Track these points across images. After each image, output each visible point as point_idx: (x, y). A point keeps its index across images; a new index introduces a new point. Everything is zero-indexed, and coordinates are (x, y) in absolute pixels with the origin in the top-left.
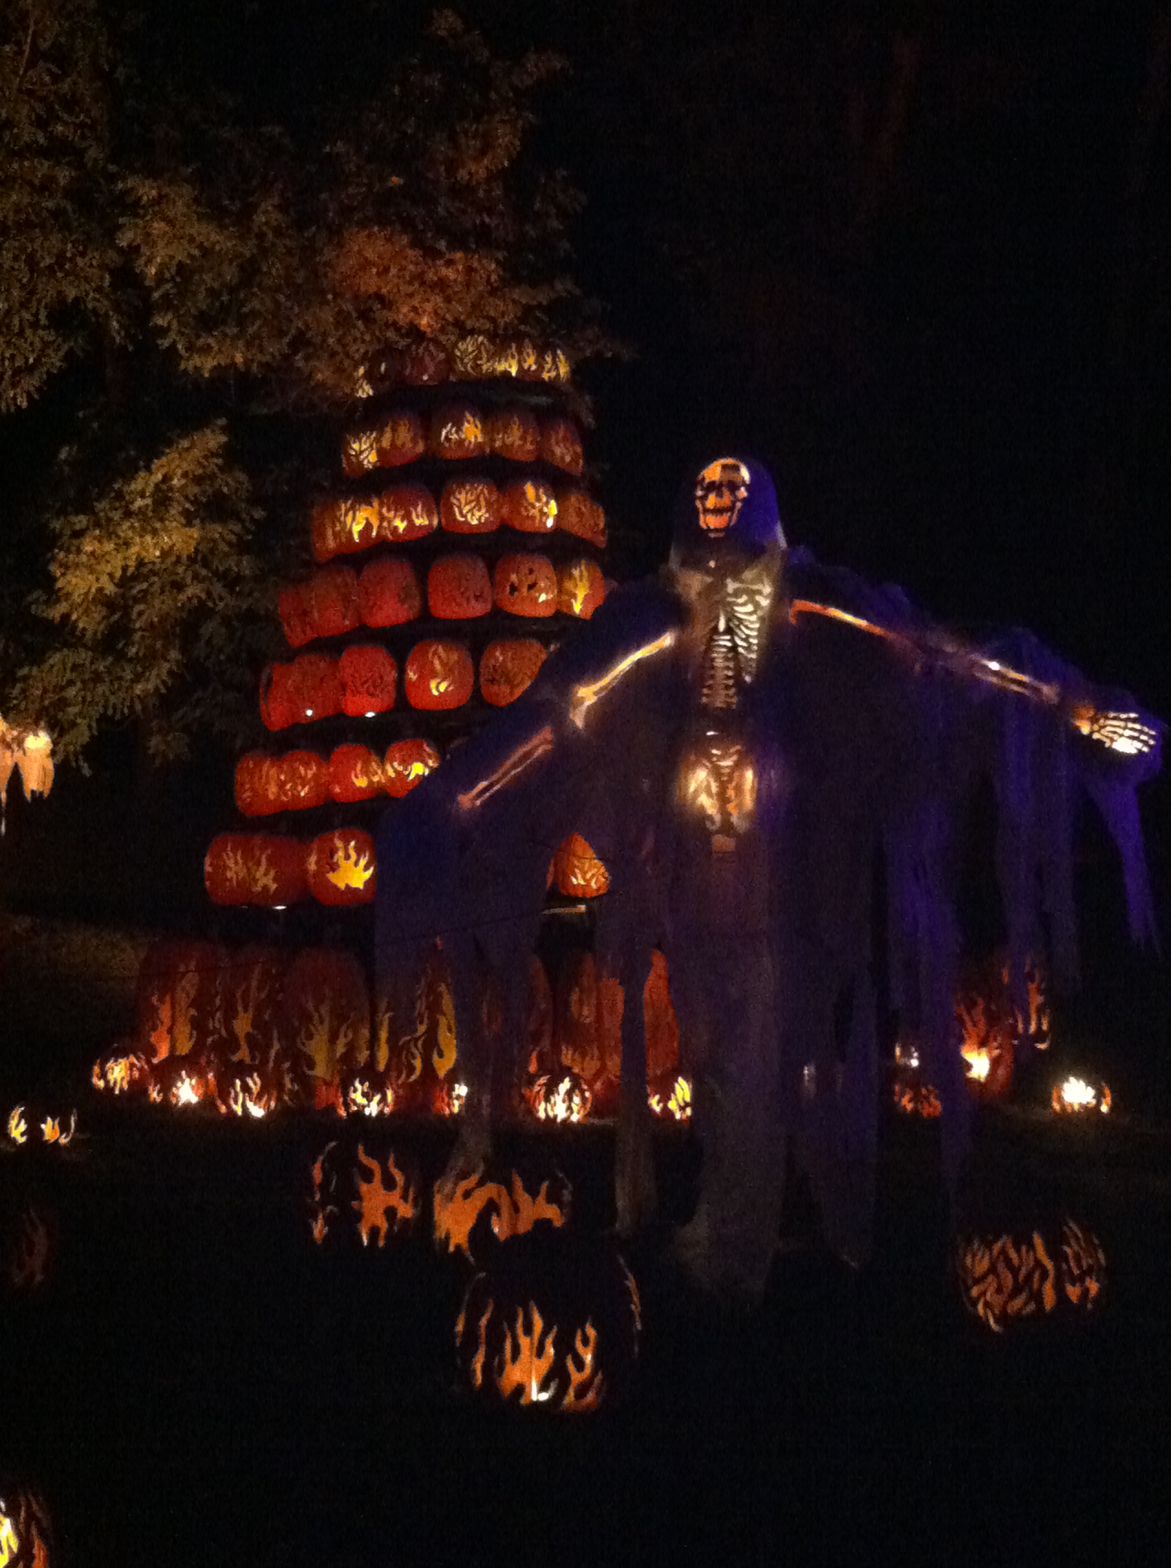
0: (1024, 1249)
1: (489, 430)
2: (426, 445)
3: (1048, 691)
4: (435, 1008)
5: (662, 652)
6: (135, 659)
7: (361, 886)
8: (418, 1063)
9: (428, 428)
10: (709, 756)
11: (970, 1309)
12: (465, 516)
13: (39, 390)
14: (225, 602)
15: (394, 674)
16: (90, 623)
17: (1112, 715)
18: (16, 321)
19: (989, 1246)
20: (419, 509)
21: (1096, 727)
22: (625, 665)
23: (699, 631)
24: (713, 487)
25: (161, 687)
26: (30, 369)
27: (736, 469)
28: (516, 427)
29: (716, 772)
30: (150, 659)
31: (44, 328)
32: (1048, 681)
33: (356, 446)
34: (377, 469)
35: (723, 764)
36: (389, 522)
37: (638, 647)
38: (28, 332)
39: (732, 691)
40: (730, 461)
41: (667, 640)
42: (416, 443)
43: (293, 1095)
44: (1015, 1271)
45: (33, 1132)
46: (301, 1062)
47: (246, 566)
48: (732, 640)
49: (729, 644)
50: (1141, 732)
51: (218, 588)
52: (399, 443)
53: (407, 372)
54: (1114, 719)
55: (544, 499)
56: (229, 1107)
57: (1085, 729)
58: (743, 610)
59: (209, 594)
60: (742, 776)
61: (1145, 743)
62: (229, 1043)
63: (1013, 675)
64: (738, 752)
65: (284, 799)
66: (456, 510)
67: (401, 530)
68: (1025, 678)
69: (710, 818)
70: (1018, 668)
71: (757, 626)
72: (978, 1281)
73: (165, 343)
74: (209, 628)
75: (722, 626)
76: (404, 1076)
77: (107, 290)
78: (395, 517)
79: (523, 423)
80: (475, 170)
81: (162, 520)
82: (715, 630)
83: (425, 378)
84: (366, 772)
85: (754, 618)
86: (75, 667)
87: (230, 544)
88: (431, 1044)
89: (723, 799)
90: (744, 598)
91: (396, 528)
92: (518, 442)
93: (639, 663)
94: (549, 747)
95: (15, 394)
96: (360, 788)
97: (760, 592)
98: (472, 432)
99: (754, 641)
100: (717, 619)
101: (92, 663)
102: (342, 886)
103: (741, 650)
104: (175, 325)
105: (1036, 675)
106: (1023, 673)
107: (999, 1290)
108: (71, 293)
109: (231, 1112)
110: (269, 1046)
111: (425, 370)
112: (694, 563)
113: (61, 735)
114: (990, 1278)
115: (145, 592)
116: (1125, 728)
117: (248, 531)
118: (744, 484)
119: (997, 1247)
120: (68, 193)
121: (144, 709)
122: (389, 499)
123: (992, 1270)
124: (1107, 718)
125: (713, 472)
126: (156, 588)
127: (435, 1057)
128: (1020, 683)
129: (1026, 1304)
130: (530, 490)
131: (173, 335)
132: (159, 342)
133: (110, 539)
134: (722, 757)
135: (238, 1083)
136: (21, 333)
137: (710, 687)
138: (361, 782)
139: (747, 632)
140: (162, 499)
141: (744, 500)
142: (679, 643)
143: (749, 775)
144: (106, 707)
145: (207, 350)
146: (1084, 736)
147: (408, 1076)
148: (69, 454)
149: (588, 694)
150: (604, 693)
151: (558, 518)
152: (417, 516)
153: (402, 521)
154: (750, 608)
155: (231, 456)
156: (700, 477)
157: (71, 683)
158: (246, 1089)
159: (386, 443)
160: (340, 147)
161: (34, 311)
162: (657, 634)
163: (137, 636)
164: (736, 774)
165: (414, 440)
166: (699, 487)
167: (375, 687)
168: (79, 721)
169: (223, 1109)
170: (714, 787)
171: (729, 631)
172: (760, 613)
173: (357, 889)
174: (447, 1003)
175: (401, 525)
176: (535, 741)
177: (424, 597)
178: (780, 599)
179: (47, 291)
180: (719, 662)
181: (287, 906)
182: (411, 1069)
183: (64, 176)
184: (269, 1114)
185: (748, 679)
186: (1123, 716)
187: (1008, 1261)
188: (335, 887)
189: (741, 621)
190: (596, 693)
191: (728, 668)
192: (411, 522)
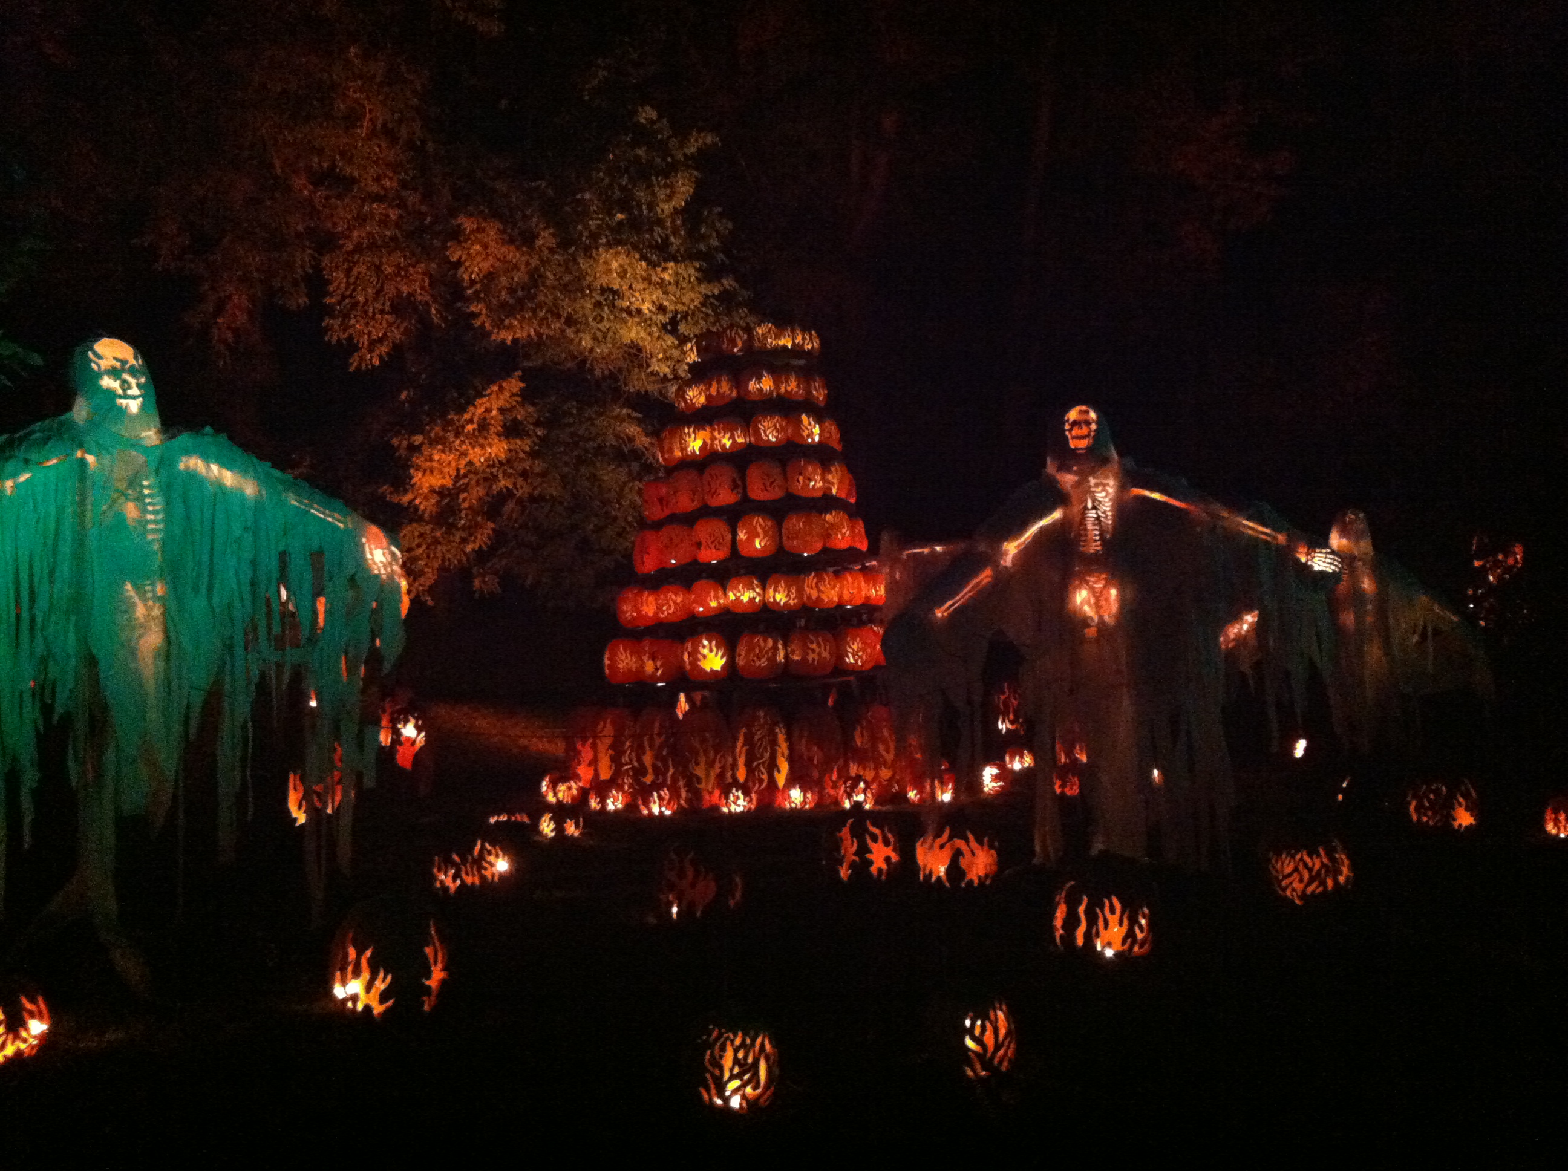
0: (1315, 856)
1: (777, 382)
2: (738, 392)
3: (1281, 538)
4: (774, 743)
5: (1054, 524)
6: (463, 528)
7: (719, 669)
8: (765, 777)
9: (739, 382)
10: (1087, 582)
11: (1281, 892)
12: (768, 437)
13: (388, 354)
14: (523, 490)
15: (729, 537)
16: (427, 506)
17: (1318, 550)
18: (371, 310)
19: (1293, 857)
20: (739, 432)
21: (1309, 557)
22: (1034, 530)
23: (1076, 509)
24: (1075, 423)
25: (483, 545)
26: (380, 340)
27: (1087, 412)
28: (793, 380)
29: (1092, 590)
30: (472, 529)
31: (388, 313)
32: (1280, 532)
33: (691, 393)
34: (704, 408)
35: (1096, 586)
36: (720, 441)
37: (1041, 518)
38: (378, 316)
39: (1099, 543)
40: (1084, 408)
41: (1057, 515)
42: (732, 391)
43: (687, 800)
44: (1310, 870)
45: (559, 829)
46: (692, 783)
47: (538, 466)
48: (1096, 513)
49: (1095, 516)
50: (1335, 560)
51: (520, 481)
52: (721, 391)
53: (725, 346)
54: (1321, 552)
55: (813, 423)
56: (649, 809)
57: (1303, 560)
58: (1100, 495)
59: (515, 484)
60: (1109, 593)
61: (1336, 565)
62: (639, 772)
63: (1261, 529)
64: (1106, 579)
65: (662, 616)
66: (762, 432)
67: (728, 446)
68: (1268, 531)
69: (1091, 618)
70: (1264, 525)
71: (1110, 504)
72: (1286, 877)
73: (477, 323)
74: (510, 505)
75: (1090, 505)
76: (757, 785)
77: (428, 288)
78: (724, 437)
79: (798, 378)
80: (666, 208)
81: (486, 438)
82: (1086, 508)
83: (735, 350)
84: (717, 598)
85: (1107, 500)
86: (421, 535)
87: (525, 452)
88: (772, 766)
89: (1098, 607)
90: (1100, 488)
91: (724, 445)
92: (795, 389)
93: (1042, 530)
94: (990, 579)
95: (371, 357)
96: (714, 608)
97: (1108, 485)
98: (767, 384)
99: (1110, 514)
100: (1086, 500)
101: (432, 532)
102: (708, 669)
103: (1102, 519)
104: (484, 311)
105: (1273, 529)
106: (1266, 527)
107: (1301, 881)
108: (405, 289)
109: (651, 813)
110: (667, 770)
111: (736, 345)
112: (1064, 467)
113: (415, 580)
114: (1295, 874)
115: (468, 484)
116: (1326, 558)
117: (535, 444)
118: (1093, 421)
119: (1298, 857)
120: (397, 225)
121: (468, 560)
122: (718, 426)
123: (1296, 869)
124: (1315, 552)
125: (1073, 415)
126: (473, 482)
127: (776, 773)
128: (1266, 534)
129: (1317, 888)
130: (804, 417)
131: (483, 318)
132: (474, 322)
133: (450, 451)
134: (1096, 583)
135: (655, 794)
136: (373, 318)
137: (1085, 541)
138: (714, 604)
139: (1105, 508)
140: (483, 426)
141: (1095, 431)
142: (1065, 516)
143: (1113, 592)
144: (443, 560)
145: (510, 327)
146: (1302, 563)
147: (760, 786)
148: (408, 395)
149: (1011, 548)
150: (1023, 547)
151: (820, 435)
152: (739, 437)
153: (729, 440)
154: (1104, 494)
155: (527, 396)
156: (1066, 418)
157: (419, 546)
158: (660, 798)
159: (713, 391)
160: (587, 196)
161: (382, 302)
162: (1050, 510)
163: (463, 514)
164: (1104, 592)
165: (731, 389)
166: (1067, 424)
167: (720, 543)
168: (426, 570)
169: (646, 812)
170: (1092, 601)
171: (1094, 508)
172: (1111, 496)
173: (717, 671)
174: (781, 738)
175: (727, 443)
176: (981, 577)
177: (745, 488)
178: (1122, 488)
179: (390, 290)
180: (1090, 527)
181: (667, 683)
182: (761, 781)
183: (393, 214)
184: (674, 813)
185: (1108, 536)
186: (1324, 551)
187: (1306, 865)
188: (704, 670)
189: (1100, 502)
190: (1017, 547)
191: (1096, 530)
192: (734, 441)
